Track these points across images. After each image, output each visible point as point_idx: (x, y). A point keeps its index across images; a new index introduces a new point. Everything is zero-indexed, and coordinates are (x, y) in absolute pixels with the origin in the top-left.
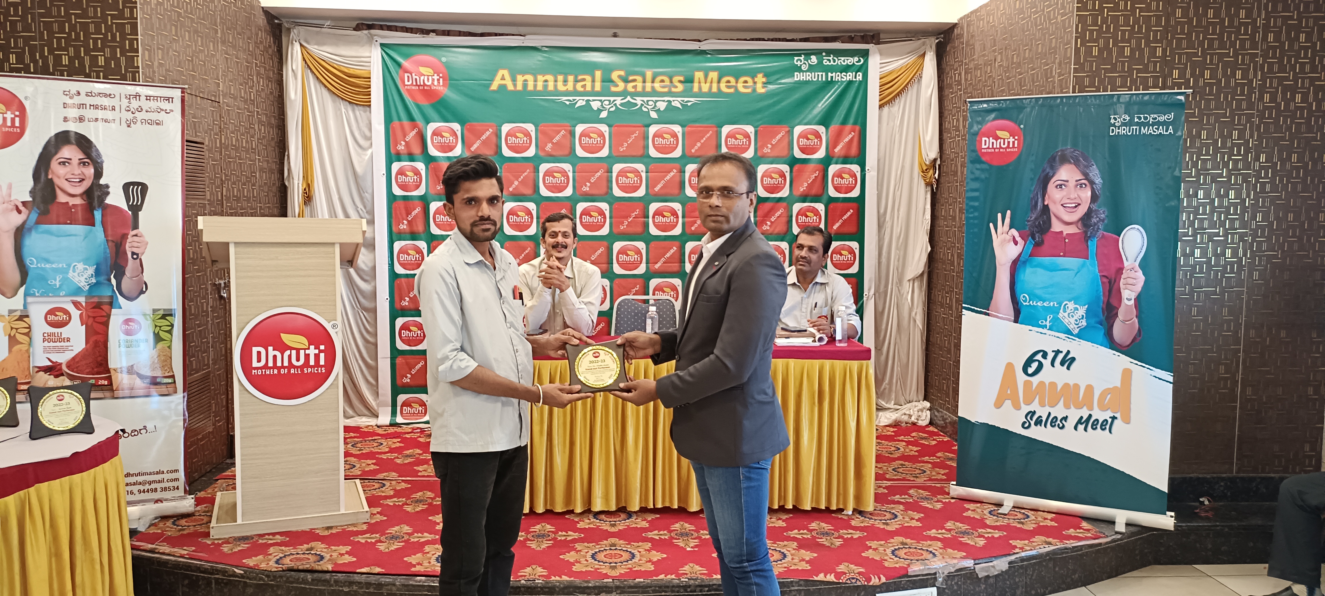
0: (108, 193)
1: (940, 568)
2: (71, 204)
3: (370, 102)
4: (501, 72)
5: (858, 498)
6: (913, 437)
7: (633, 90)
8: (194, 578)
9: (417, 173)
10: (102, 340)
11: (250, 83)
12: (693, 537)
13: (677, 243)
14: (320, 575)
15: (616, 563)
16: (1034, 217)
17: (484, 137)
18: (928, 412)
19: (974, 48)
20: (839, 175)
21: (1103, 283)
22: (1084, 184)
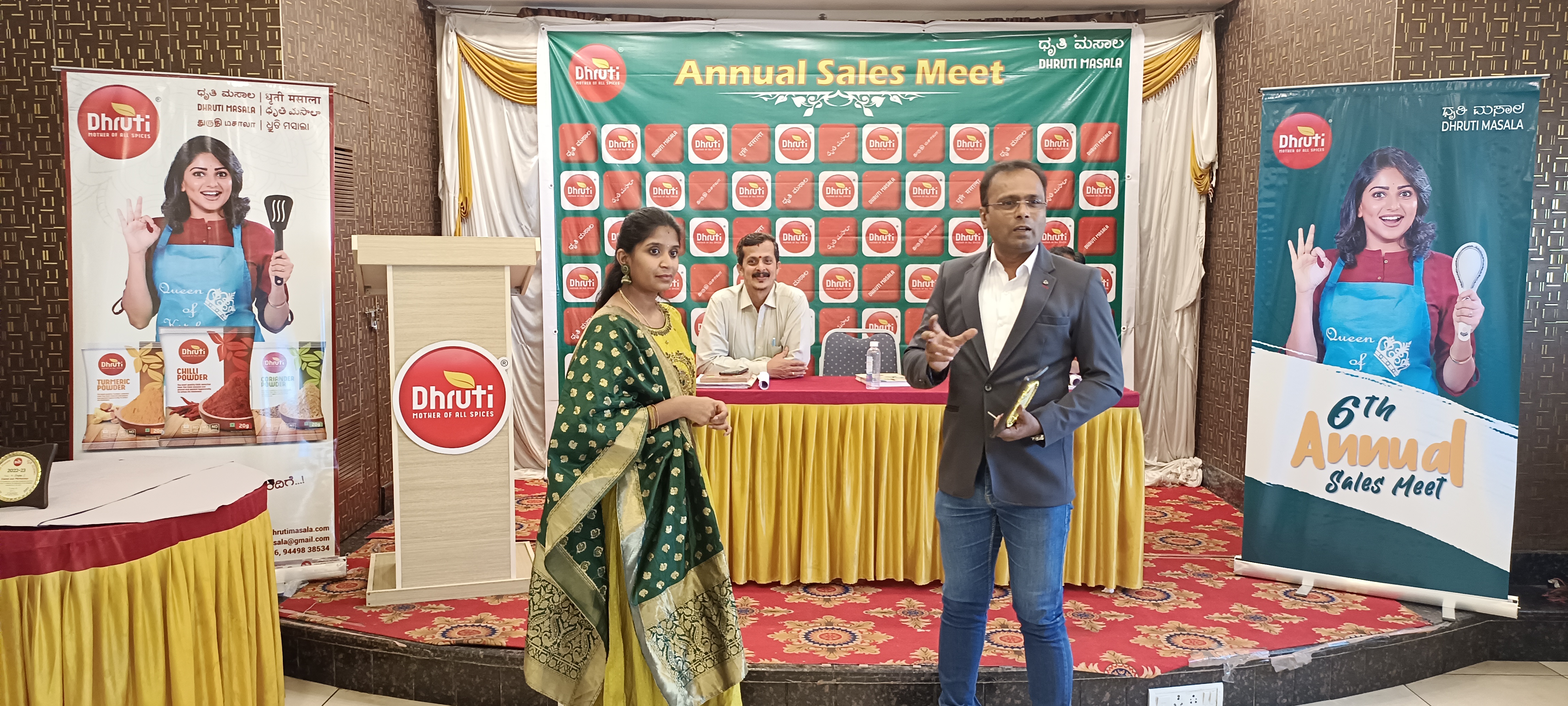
0: (248, 208)
1: (1228, 659)
2: (206, 221)
3: (536, 100)
4: (687, 64)
5: (1123, 572)
6: (1183, 501)
7: (844, 83)
8: (350, 651)
9: (589, 183)
10: (243, 377)
11: (401, 81)
12: (924, 616)
13: (895, 266)
14: (493, 651)
15: (834, 645)
16: (1344, 232)
17: (667, 141)
18: (1200, 471)
19: (1264, 26)
20: (1092, 183)
21: (1431, 314)
22: (1409, 192)
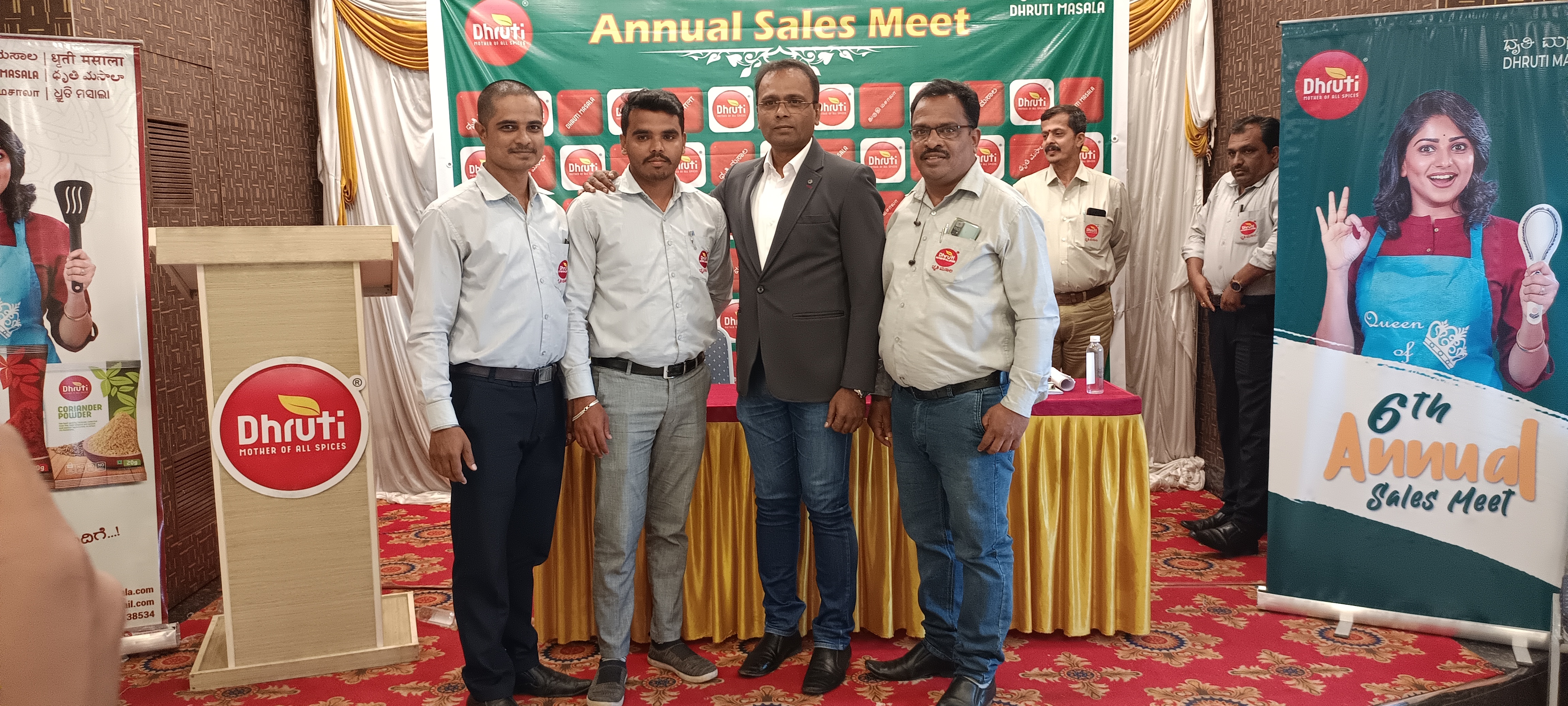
0: (34, 198)
3: (427, 64)
4: (604, 19)
5: (1123, 613)
6: (1185, 509)
7: (786, 37)
10: (35, 408)
11: (260, 42)
16: (1385, 195)
17: (583, 109)
18: (1203, 472)
21: (1493, 293)
22: (1464, 144)
